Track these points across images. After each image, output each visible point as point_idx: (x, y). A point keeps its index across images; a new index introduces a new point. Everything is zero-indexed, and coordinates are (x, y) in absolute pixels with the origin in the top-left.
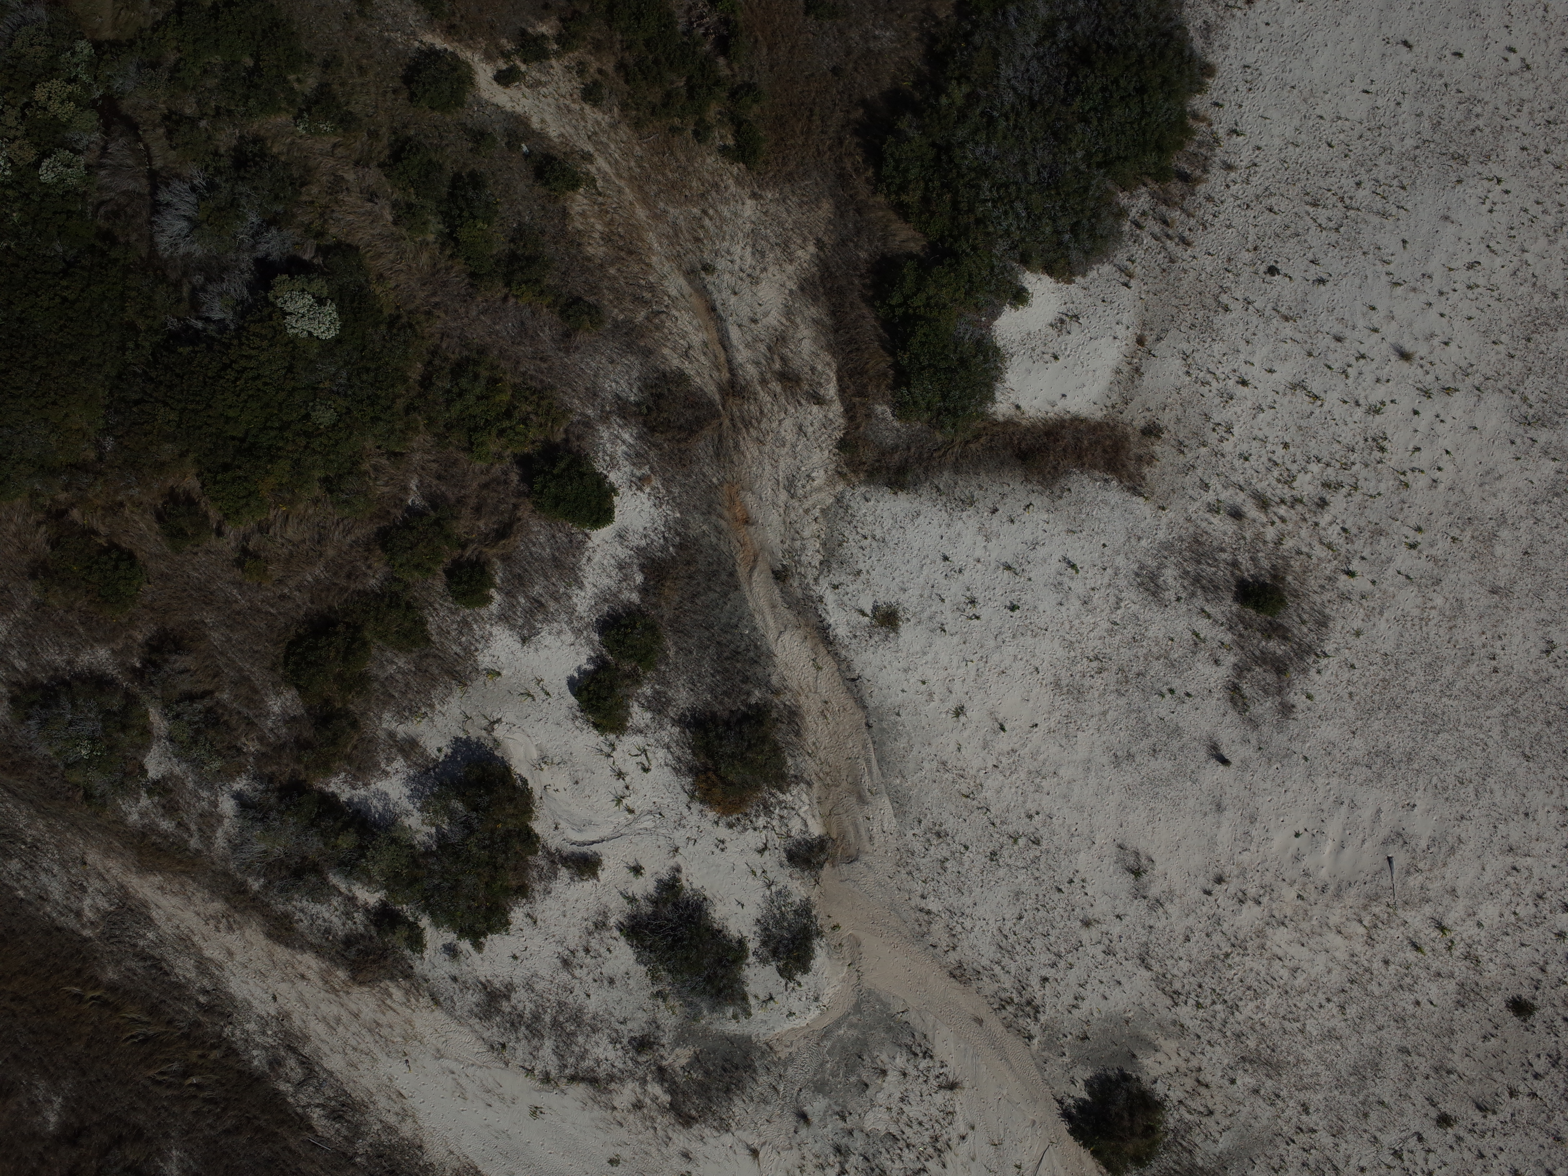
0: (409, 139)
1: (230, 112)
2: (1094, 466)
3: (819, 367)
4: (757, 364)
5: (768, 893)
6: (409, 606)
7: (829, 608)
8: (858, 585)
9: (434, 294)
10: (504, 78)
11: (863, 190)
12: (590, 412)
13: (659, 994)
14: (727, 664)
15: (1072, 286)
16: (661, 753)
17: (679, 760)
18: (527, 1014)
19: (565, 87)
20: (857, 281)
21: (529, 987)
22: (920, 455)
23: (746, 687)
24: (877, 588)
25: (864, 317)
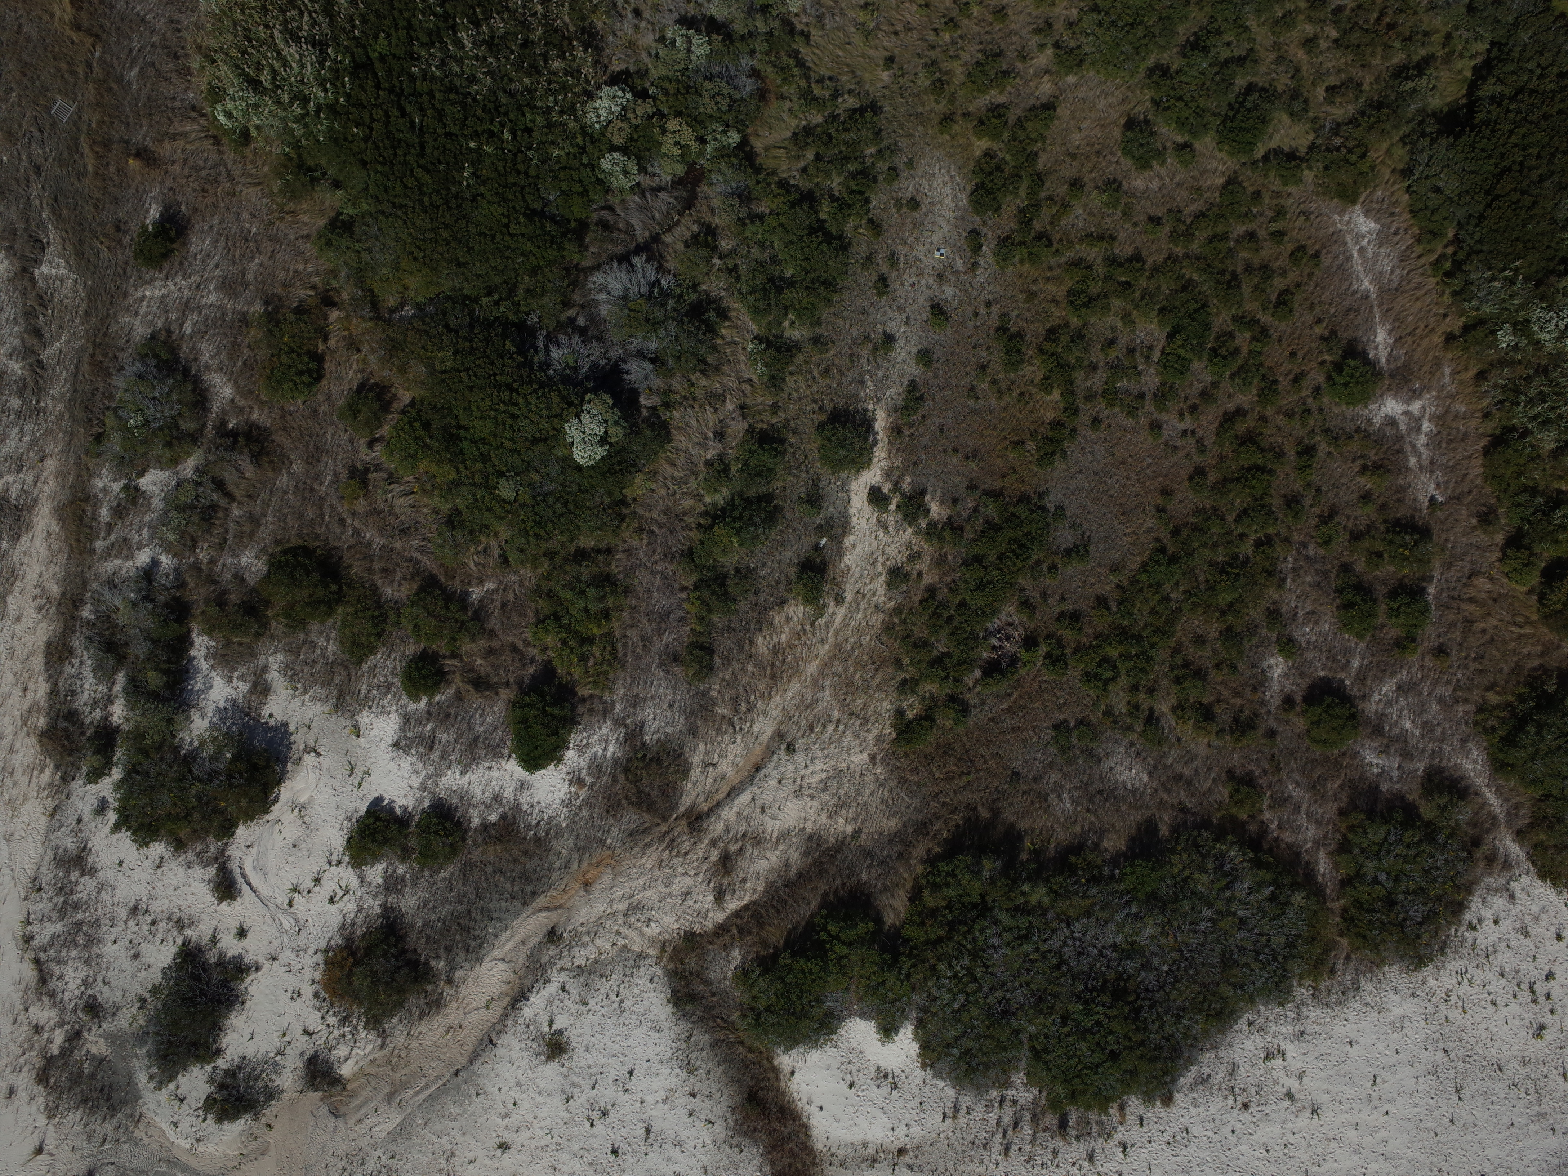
0: (783, 441)
1: (738, 279)
2: (773, 1163)
3: (748, 885)
4: (727, 829)
5: (272, 1055)
6: (379, 635)
7: (543, 992)
8: (574, 1008)
9: (660, 526)
10: (876, 497)
11: (919, 851)
12: (618, 707)
13: (142, 1000)
14: (454, 927)
15: (920, 1070)
16: (352, 907)
17: (353, 924)
18: (76, 897)
19: (891, 551)
20: (838, 882)
21: (100, 888)
22: (713, 1007)
23: (442, 952)
24: (578, 1025)
25: (808, 904)
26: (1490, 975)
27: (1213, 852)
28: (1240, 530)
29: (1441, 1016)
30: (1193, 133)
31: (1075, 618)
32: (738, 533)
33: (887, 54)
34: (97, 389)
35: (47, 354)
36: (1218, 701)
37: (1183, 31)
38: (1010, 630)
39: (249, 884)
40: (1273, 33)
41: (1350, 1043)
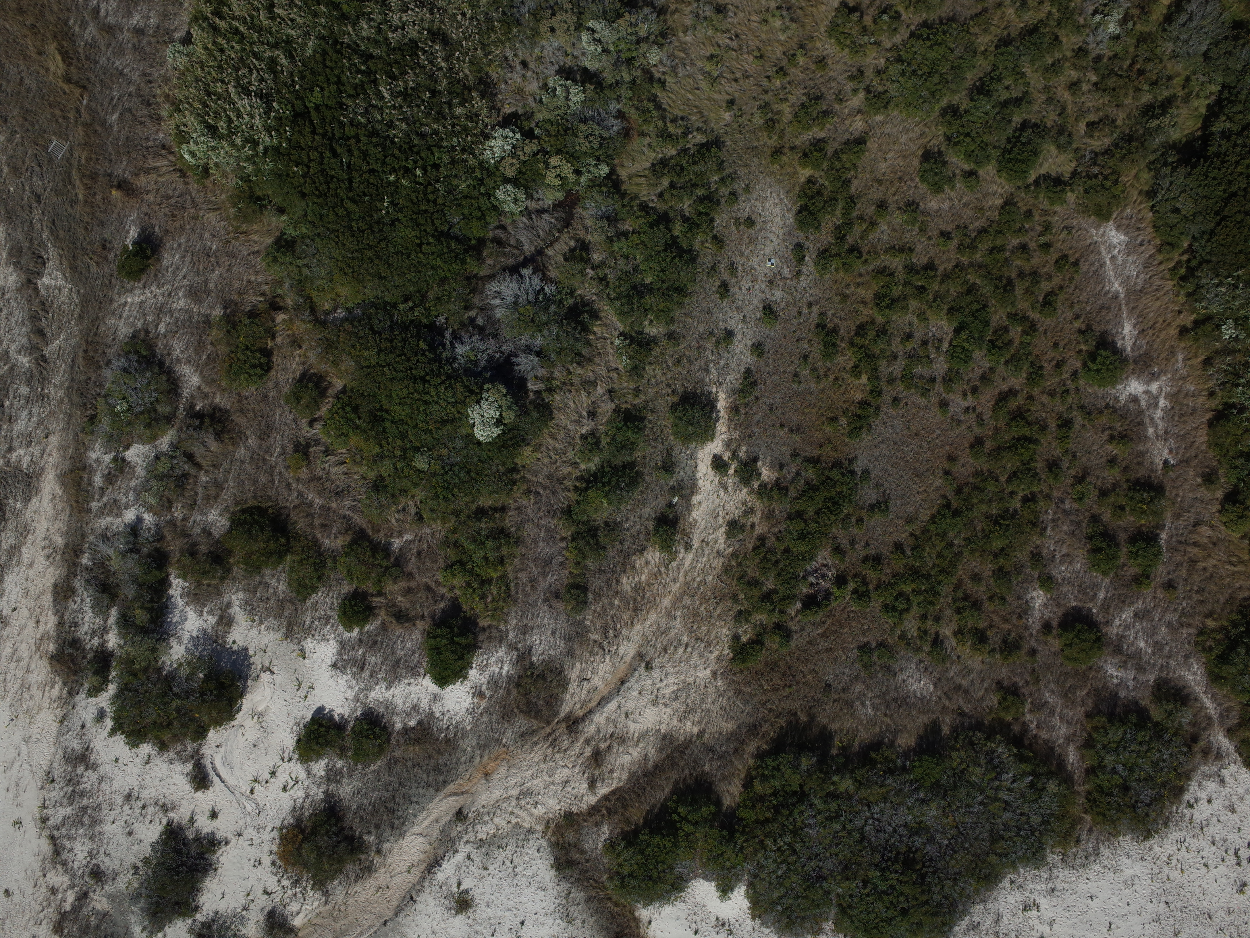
0: (643, 419)
1: (607, 285)
3: (615, 775)
4: (598, 731)
5: (239, 910)
6: (320, 578)
7: (452, 860)
8: (477, 872)
9: (545, 488)
10: (718, 464)
11: (751, 748)
12: (511, 635)
13: (136, 868)
14: (382, 809)
15: (751, 920)
16: (301, 794)
17: (302, 808)
18: (81, 787)
19: (730, 507)
20: (686, 772)
21: (101, 780)
22: (586, 871)
23: (372, 829)
24: (481, 886)
25: (663, 790)
26: (1204, 843)
27: (985, 748)
28: (1010, 489)
30: (978, 163)
31: (876, 560)
32: (607, 496)
33: (728, 97)
34: (90, 379)
35: (49, 350)
36: (991, 627)
37: (971, 77)
38: (824, 570)
39: (219, 776)
40: (1044, 79)
41: (1091, 897)
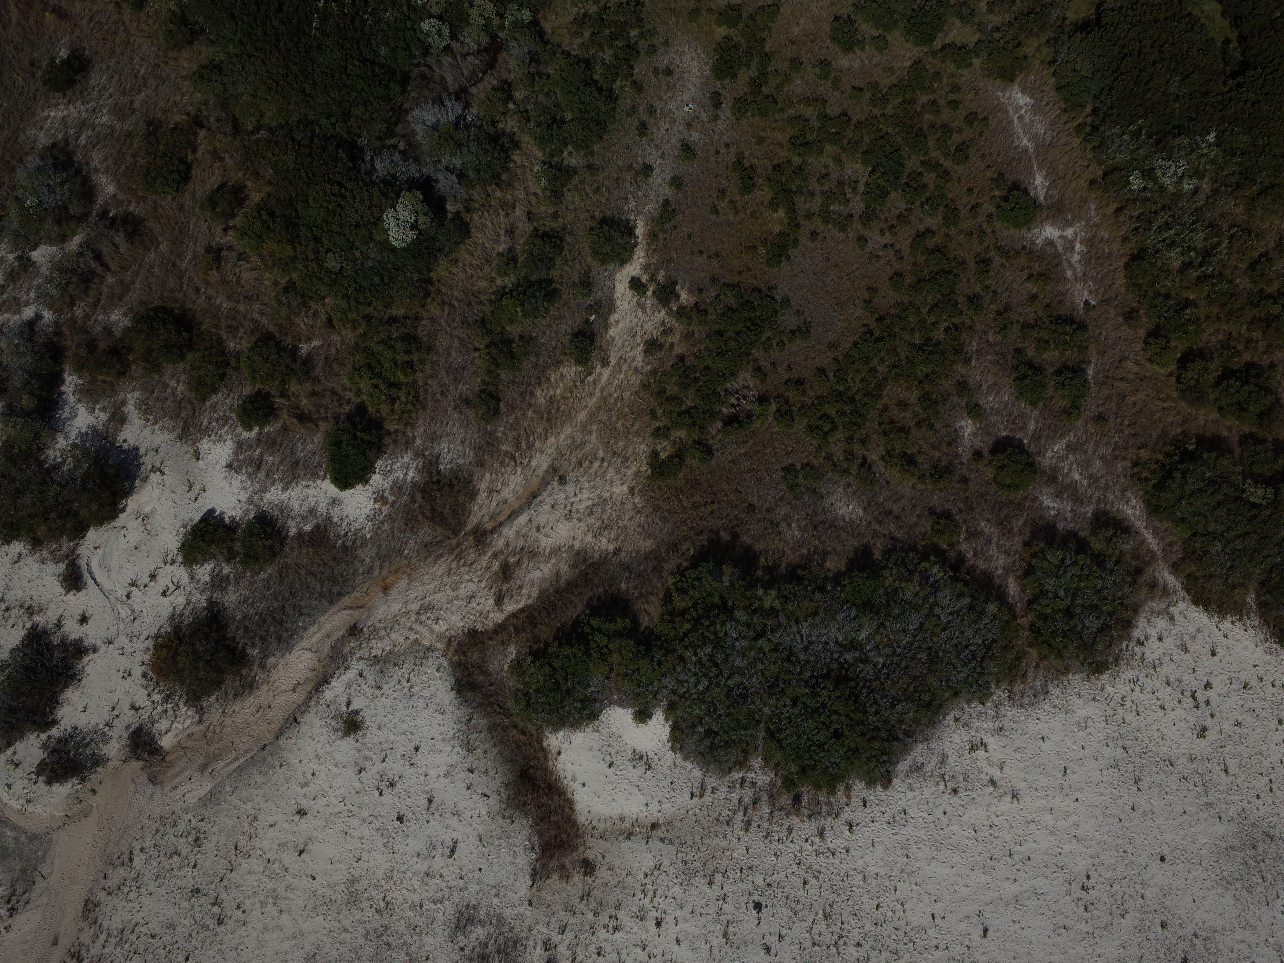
0: (562, 240)
1: (528, 120)
2: (540, 834)
3: (524, 591)
4: (507, 545)
5: (101, 726)
6: (222, 377)
7: (343, 677)
8: (369, 692)
9: (459, 301)
10: (636, 284)
11: (670, 565)
12: (418, 442)
14: (270, 620)
15: (671, 753)
16: (182, 600)
17: (182, 615)
19: (649, 327)
20: (601, 590)
23: (257, 641)
24: (373, 706)
25: (575, 607)
26: (1158, 684)
27: (919, 568)
28: (931, 320)
29: (1119, 717)
30: (886, 28)
31: (799, 383)
32: (522, 305)
36: (920, 452)
38: (746, 392)
39: (94, 579)
41: (1043, 738)
